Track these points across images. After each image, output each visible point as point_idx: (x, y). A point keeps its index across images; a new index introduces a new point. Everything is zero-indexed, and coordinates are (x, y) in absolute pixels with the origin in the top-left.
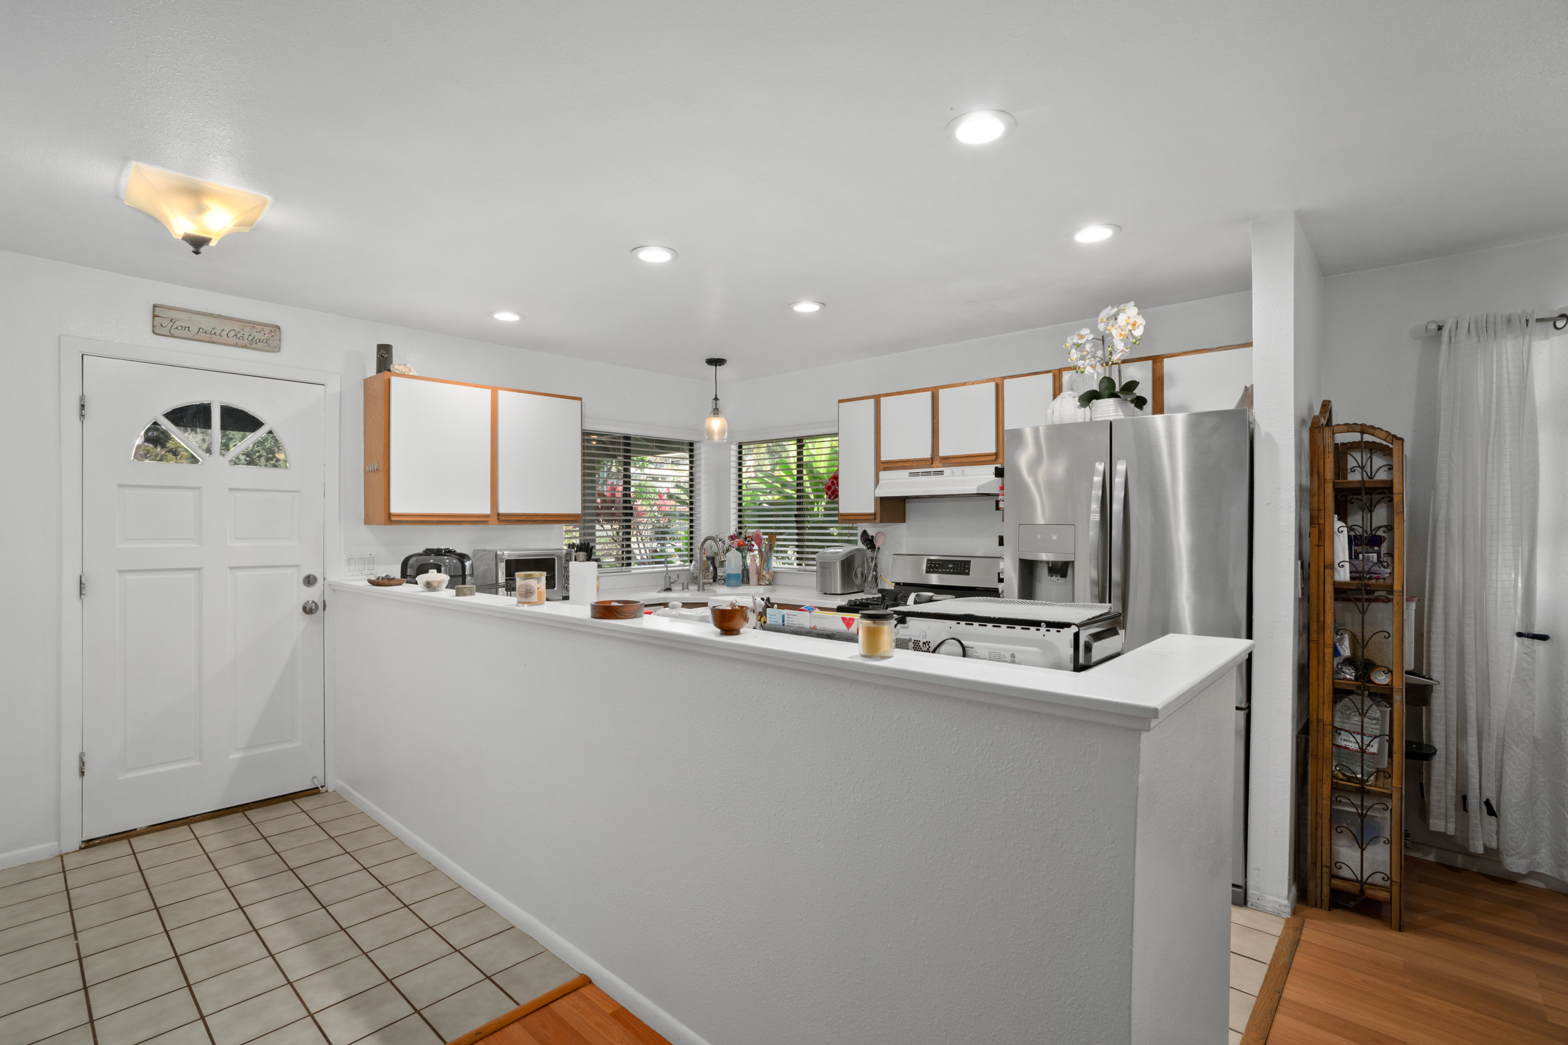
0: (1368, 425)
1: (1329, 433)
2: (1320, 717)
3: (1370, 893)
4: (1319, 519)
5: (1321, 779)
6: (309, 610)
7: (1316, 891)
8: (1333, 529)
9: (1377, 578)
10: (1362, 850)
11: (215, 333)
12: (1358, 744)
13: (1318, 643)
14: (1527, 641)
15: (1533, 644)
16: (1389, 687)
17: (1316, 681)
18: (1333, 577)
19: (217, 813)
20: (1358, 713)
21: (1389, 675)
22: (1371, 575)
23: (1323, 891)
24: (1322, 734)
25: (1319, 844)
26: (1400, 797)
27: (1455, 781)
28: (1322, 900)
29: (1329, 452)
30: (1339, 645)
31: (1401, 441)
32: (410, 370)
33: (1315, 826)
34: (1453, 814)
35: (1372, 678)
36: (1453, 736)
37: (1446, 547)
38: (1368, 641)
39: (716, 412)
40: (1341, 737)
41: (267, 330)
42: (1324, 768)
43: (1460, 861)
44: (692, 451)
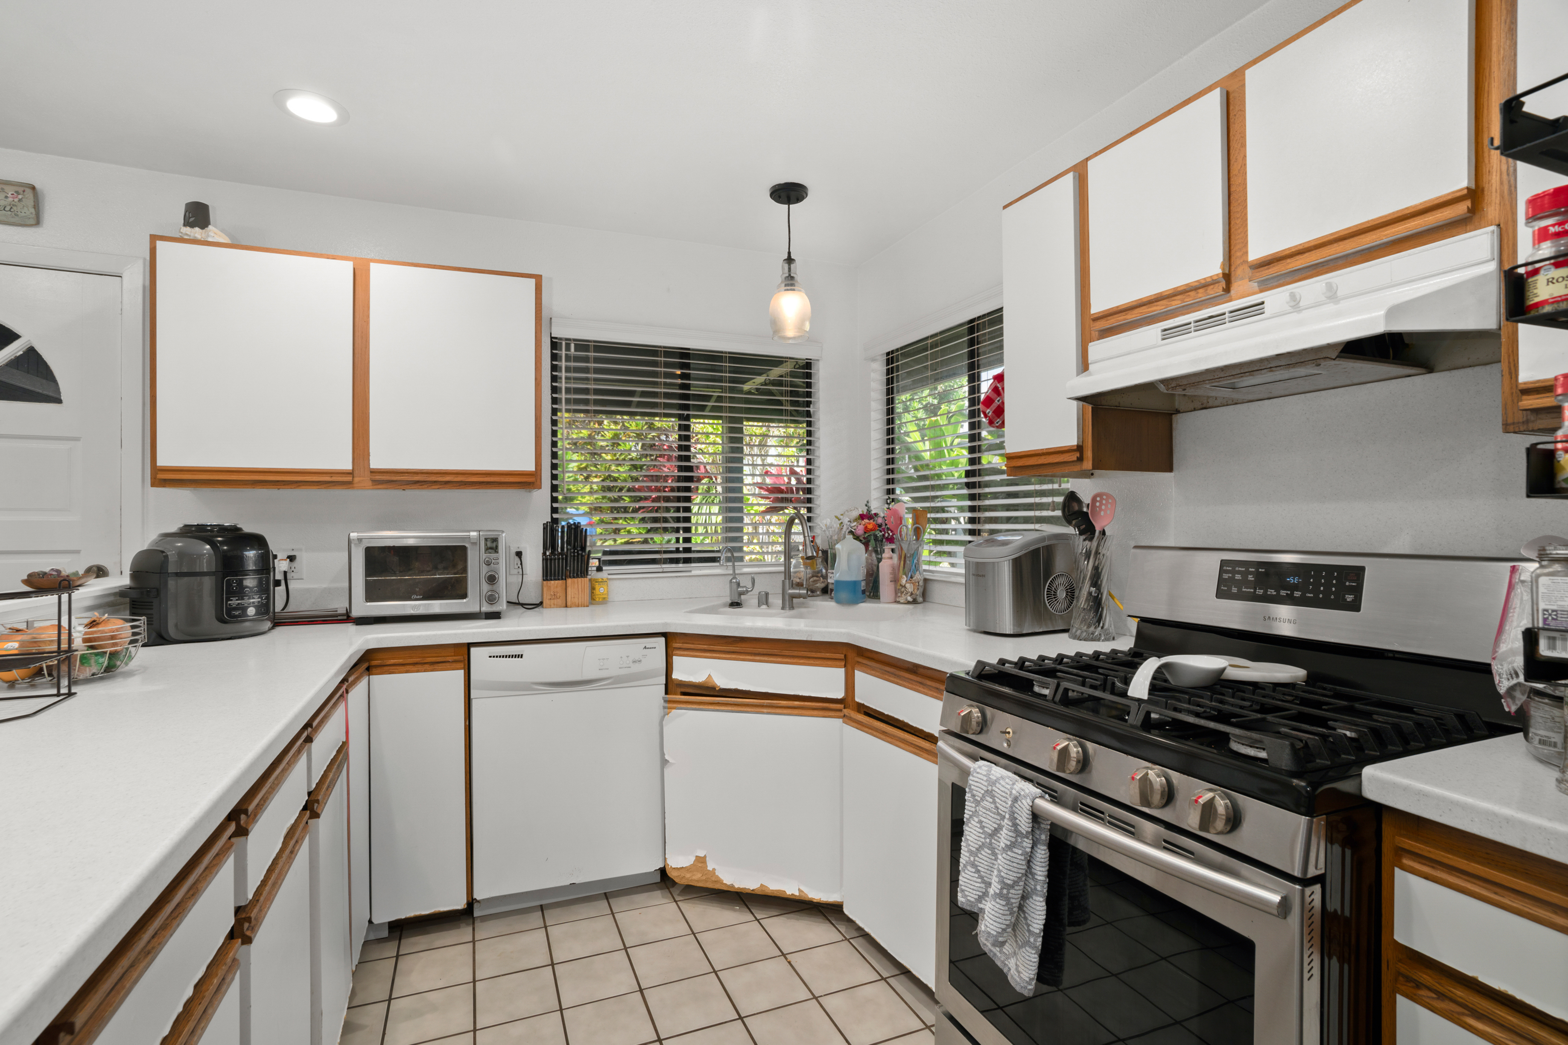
39: (790, 281)
41: (10, 191)
44: (809, 376)
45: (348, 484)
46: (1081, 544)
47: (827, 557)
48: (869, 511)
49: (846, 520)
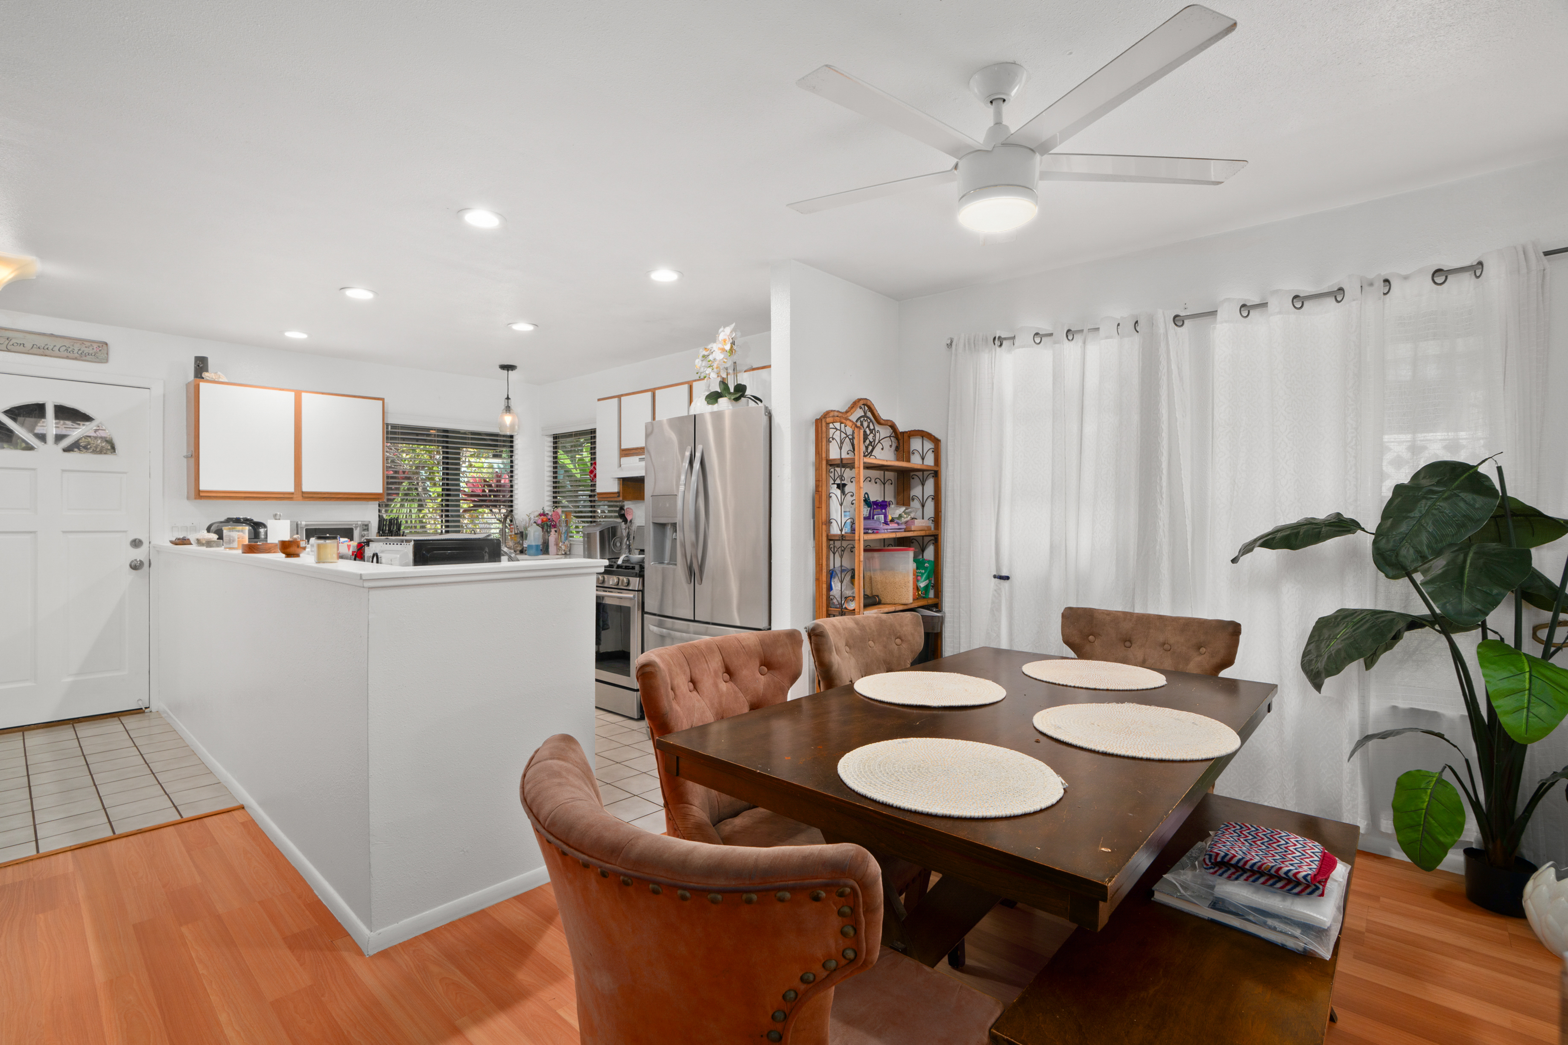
1: (824, 423)
6: (136, 566)
8: (828, 495)
11: (47, 349)
13: (820, 581)
14: (997, 581)
15: (999, 583)
17: (819, 609)
18: (827, 531)
19: (50, 724)
29: (823, 437)
32: (219, 377)
39: (508, 409)
41: (95, 346)
44: (512, 442)
45: (291, 499)
46: (623, 525)
47: (522, 535)
48: (544, 512)
49: (532, 517)
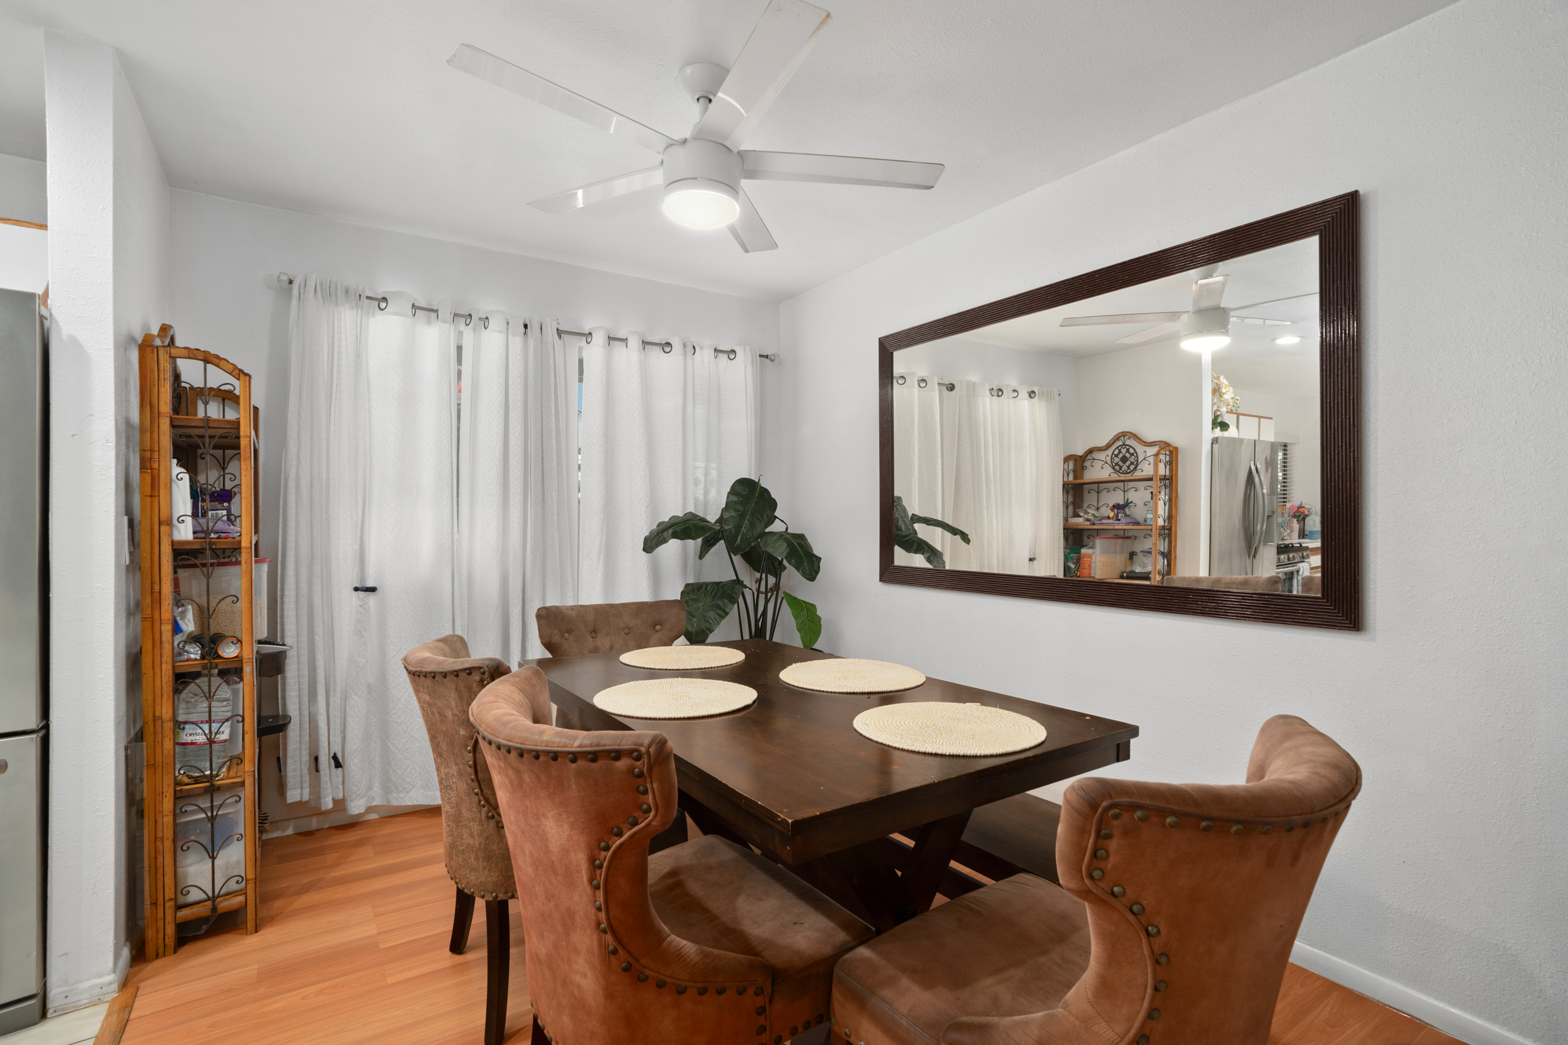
0: (212, 353)
1: (165, 355)
2: (158, 714)
3: (225, 905)
4: (152, 462)
5: (161, 792)
7: (157, 938)
8: (171, 475)
9: (226, 538)
10: (213, 858)
12: (205, 734)
13: (152, 620)
14: (361, 594)
15: (365, 597)
16: (239, 659)
17: (152, 669)
18: (171, 535)
20: (205, 698)
21: (238, 645)
22: (220, 534)
23: (166, 932)
24: (160, 735)
25: (160, 876)
26: (253, 782)
27: (308, 745)
28: (165, 945)
29: (165, 379)
30: (181, 619)
31: (248, 377)
33: (153, 855)
34: (307, 778)
35: (220, 652)
36: (305, 699)
37: (297, 506)
38: (214, 610)
40: (186, 731)
42: (164, 776)
43: (314, 823)
